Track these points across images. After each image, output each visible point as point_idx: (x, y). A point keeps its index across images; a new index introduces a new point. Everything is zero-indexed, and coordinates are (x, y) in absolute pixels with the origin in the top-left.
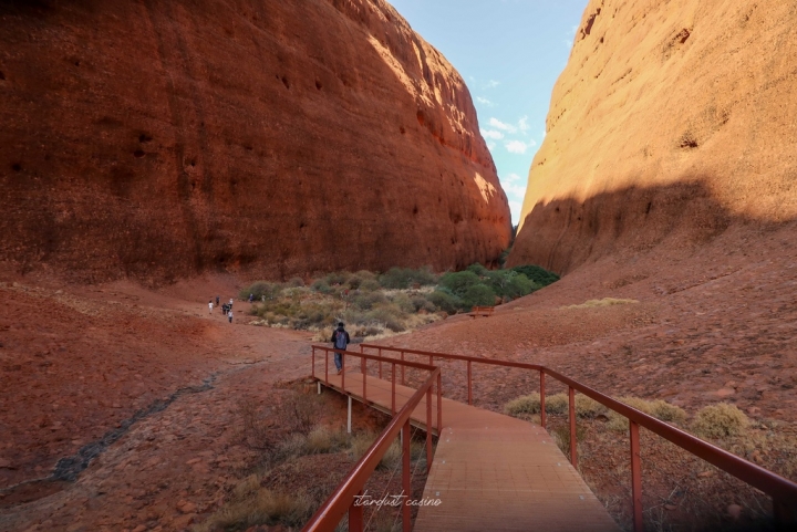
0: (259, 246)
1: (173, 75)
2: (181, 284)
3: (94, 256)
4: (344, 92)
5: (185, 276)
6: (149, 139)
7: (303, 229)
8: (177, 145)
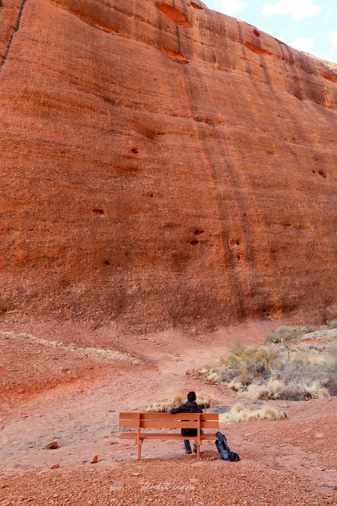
0: (300, 297)
1: (221, 189)
2: (221, 331)
3: (150, 314)
5: (226, 325)
6: (202, 232)
8: (223, 232)
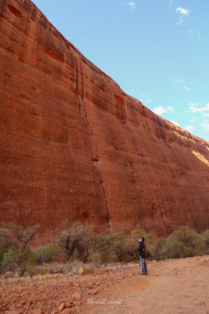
4: (189, 174)
7: (187, 221)
8: (159, 205)
